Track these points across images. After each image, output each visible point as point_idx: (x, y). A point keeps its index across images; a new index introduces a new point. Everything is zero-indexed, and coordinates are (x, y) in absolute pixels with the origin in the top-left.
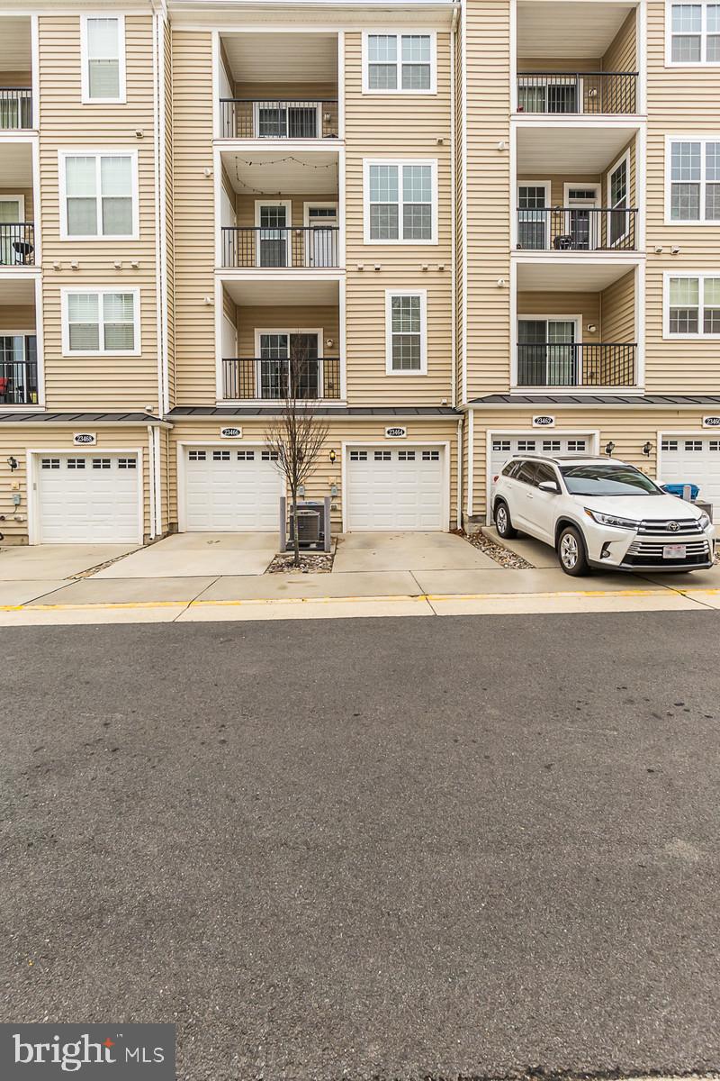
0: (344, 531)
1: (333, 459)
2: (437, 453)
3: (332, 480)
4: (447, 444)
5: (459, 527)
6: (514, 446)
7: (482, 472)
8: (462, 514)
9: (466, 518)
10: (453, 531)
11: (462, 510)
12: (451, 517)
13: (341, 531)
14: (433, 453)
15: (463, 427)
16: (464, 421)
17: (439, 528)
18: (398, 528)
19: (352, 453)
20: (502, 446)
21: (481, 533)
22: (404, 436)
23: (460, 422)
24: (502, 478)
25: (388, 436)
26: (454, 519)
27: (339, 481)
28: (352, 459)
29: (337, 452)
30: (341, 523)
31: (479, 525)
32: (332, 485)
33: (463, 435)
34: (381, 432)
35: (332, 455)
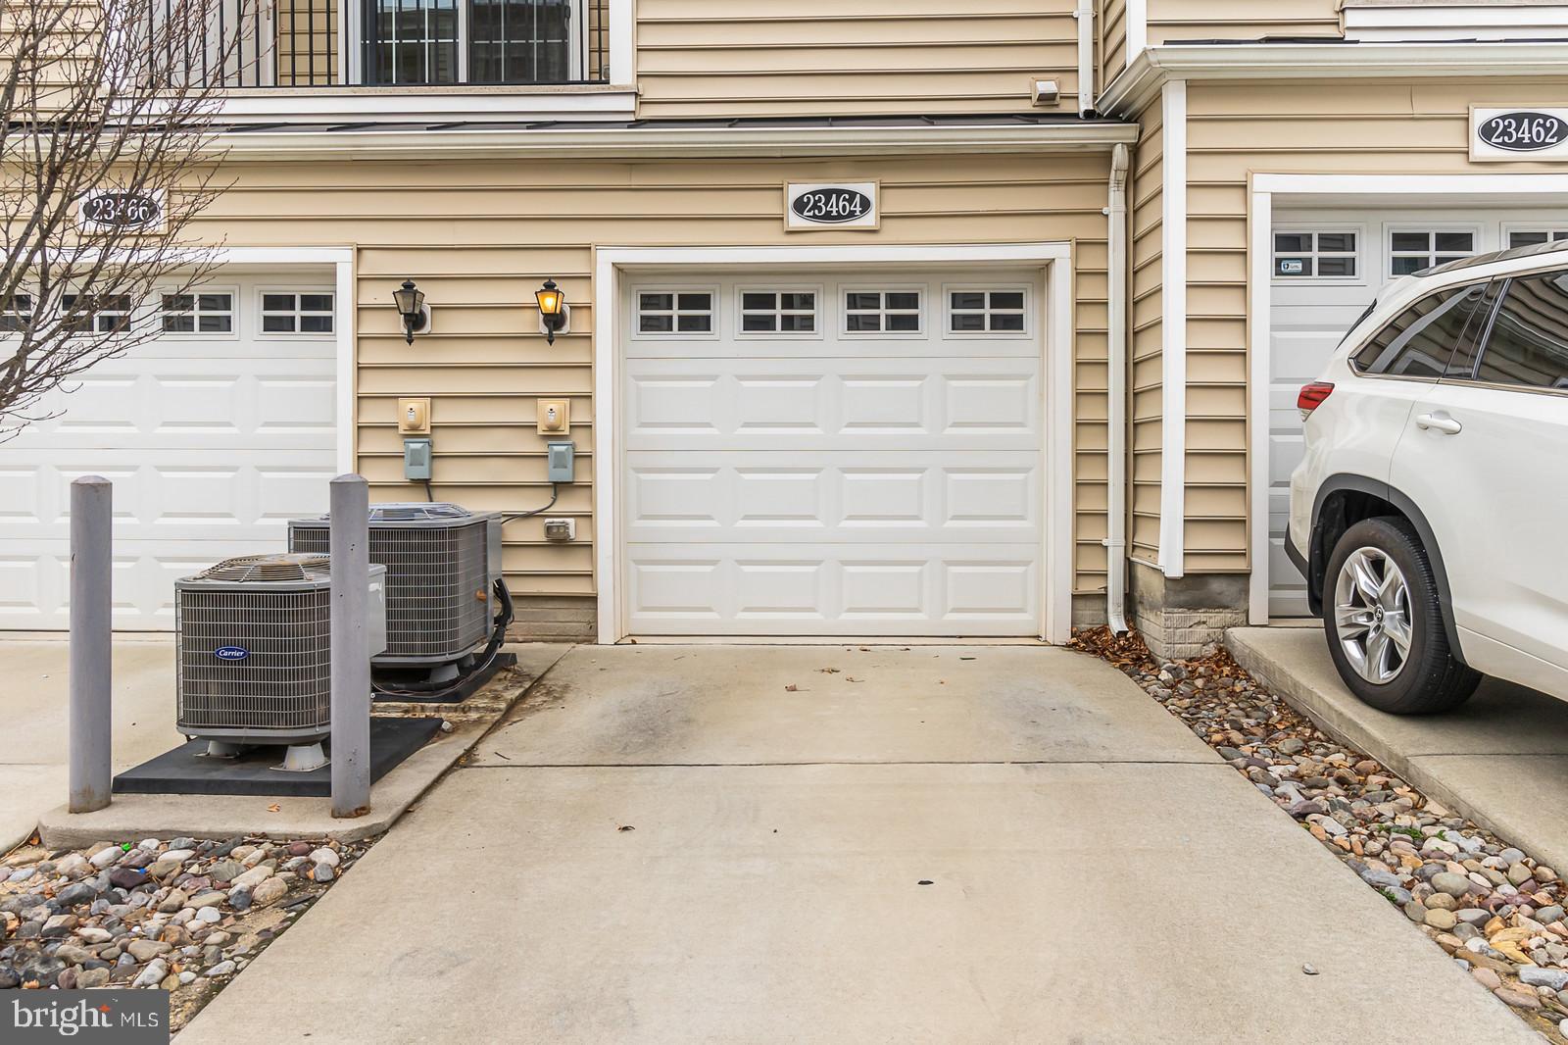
0: (607, 634)
1: (555, 320)
2: (1016, 300)
3: (550, 412)
4: (1062, 256)
5: (1117, 624)
6: (1373, 254)
7: (1227, 372)
8: (1130, 567)
9: (1150, 586)
10: (1089, 641)
11: (1130, 547)
12: (1079, 575)
13: (591, 637)
14: (998, 300)
15: (1133, 179)
16: (1135, 151)
17: (1023, 622)
18: (849, 621)
19: (648, 301)
20: (1315, 255)
21: (1225, 656)
22: (869, 220)
23: (1120, 156)
24: (1351, 387)
25: (795, 221)
26: (1091, 586)
27: (580, 417)
28: (648, 324)
29: (574, 294)
30: (592, 599)
31: (1216, 618)
32: (553, 435)
33: (1133, 213)
34: (766, 204)
35: (549, 303)
